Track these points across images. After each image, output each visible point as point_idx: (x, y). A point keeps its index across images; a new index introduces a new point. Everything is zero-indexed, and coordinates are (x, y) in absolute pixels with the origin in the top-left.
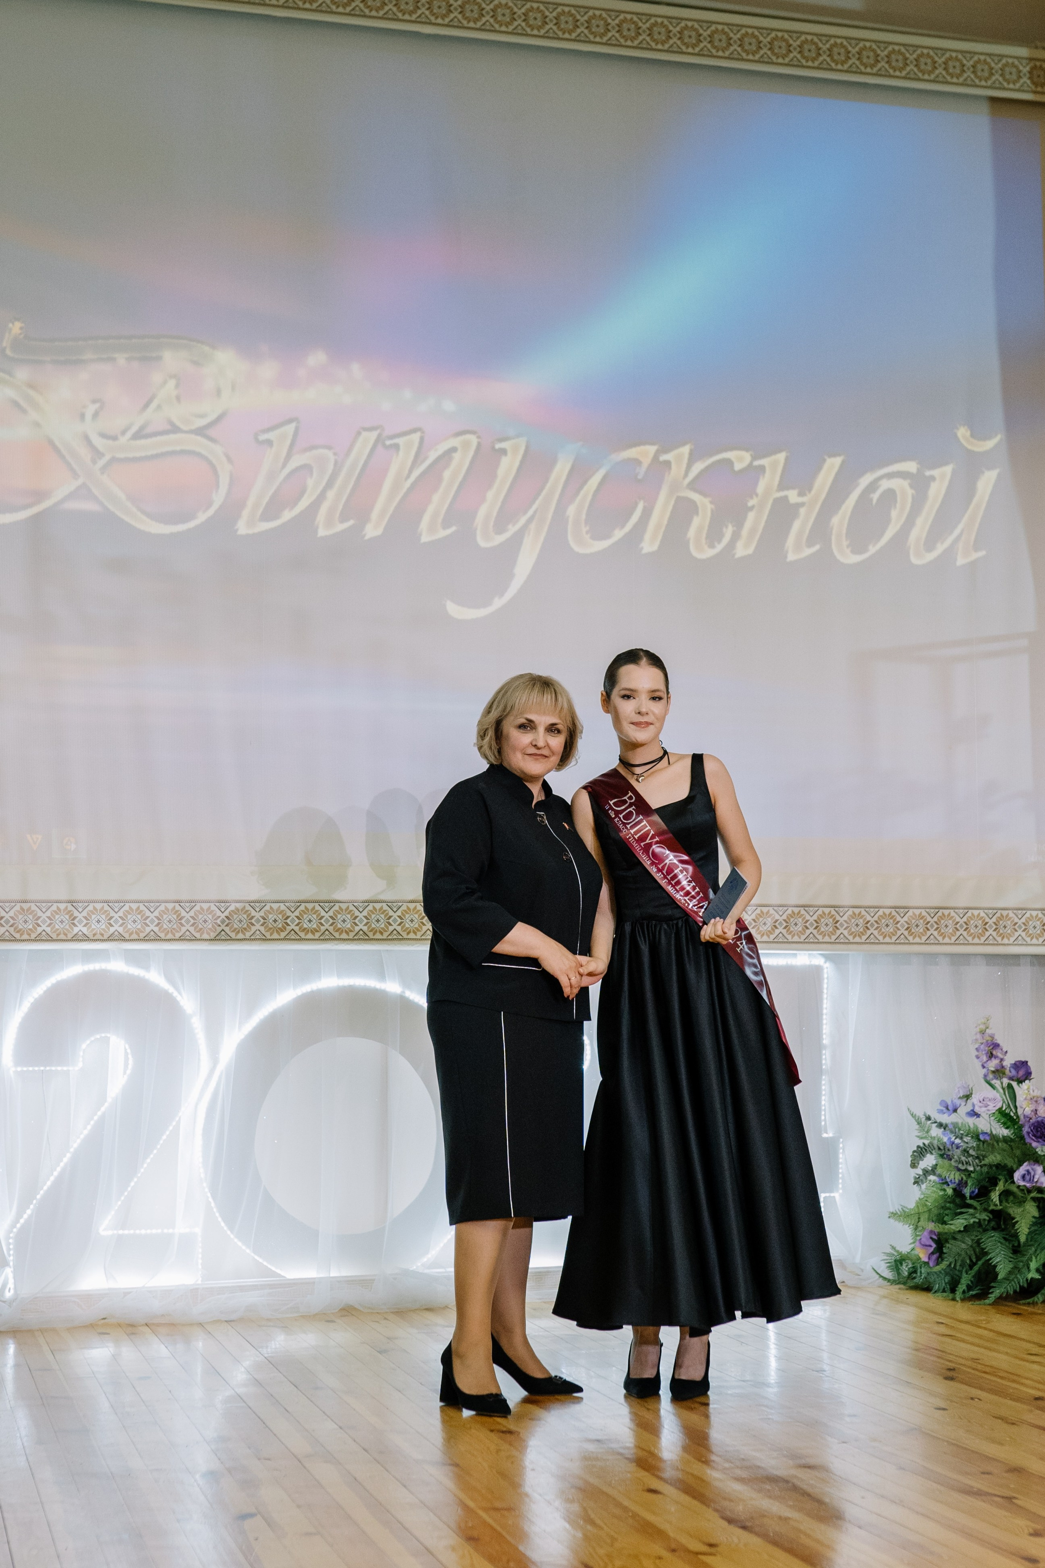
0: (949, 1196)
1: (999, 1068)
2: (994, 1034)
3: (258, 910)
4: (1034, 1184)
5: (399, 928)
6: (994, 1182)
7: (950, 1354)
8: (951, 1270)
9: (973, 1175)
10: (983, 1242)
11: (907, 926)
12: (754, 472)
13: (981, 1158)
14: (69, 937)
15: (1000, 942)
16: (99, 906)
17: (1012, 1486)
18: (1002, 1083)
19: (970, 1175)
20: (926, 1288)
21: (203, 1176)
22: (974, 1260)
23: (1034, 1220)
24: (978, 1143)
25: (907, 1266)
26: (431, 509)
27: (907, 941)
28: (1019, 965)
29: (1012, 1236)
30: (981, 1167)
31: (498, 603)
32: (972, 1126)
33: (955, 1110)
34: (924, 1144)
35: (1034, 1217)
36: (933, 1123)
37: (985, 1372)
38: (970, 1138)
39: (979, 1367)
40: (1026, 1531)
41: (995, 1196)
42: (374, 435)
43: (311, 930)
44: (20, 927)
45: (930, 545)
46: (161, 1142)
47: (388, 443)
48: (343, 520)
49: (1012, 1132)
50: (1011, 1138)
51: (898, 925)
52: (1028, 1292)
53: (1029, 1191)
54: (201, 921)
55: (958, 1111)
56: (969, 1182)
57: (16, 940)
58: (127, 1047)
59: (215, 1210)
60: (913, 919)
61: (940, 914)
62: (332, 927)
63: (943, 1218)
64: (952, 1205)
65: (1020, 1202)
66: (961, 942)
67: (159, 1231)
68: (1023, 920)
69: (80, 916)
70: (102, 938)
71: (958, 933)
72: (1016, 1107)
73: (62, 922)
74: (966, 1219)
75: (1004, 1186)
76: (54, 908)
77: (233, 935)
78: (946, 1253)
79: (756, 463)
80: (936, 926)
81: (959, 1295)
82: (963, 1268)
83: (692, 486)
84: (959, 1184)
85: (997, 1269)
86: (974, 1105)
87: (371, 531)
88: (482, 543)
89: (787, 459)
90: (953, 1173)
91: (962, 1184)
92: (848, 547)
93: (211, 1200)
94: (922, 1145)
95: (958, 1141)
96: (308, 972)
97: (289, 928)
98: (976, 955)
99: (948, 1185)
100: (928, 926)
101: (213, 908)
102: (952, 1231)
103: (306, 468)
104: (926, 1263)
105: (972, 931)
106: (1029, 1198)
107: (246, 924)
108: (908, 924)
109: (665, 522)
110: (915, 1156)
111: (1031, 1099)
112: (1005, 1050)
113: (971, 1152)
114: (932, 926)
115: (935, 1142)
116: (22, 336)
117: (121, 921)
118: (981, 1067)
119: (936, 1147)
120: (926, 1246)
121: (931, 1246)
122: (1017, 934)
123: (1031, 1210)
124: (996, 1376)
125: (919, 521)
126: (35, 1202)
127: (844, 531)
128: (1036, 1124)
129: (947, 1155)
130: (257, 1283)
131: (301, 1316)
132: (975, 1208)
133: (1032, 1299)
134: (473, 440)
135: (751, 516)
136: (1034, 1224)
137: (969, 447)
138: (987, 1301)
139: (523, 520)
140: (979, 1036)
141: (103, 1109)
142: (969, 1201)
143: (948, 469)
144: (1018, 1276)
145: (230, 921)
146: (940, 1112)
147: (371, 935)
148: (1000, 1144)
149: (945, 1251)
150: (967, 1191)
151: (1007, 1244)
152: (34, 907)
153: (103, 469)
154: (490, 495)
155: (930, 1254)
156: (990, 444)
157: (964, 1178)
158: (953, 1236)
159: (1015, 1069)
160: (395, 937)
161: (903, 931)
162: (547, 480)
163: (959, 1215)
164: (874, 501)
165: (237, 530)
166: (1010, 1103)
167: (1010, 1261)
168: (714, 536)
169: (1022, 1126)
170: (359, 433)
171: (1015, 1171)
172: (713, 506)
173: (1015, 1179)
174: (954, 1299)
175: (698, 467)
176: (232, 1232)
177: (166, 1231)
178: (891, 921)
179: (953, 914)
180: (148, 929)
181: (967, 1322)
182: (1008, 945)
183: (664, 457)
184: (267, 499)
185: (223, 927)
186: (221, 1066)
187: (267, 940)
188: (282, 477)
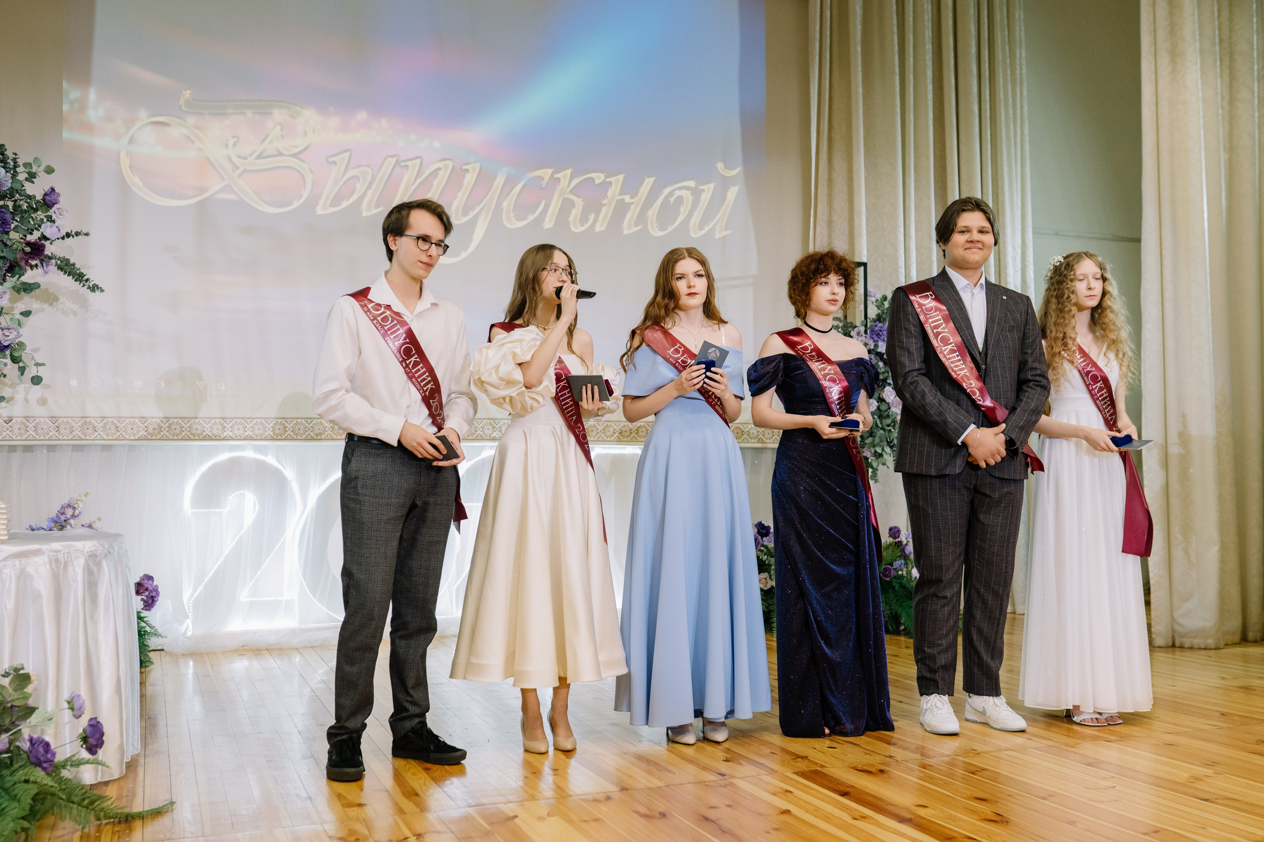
12: (606, 185)
14: (222, 437)
16: (238, 421)
21: (298, 568)
31: (463, 256)
42: (394, 160)
44: (194, 432)
45: (701, 228)
46: (275, 550)
47: (402, 164)
48: (377, 207)
54: (297, 429)
57: (191, 440)
58: (255, 498)
59: (306, 586)
67: (274, 598)
69: (228, 426)
70: (240, 438)
73: (218, 429)
76: (213, 421)
77: (315, 437)
79: (608, 180)
83: (572, 192)
89: (624, 178)
92: (657, 227)
93: (303, 581)
101: (304, 421)
103: (356, 177)
116: (191, 99)
117: (251, 429)
125: (696, 214)
126: (203, 583)
127: (655, 218)
134: (450, 163)
135: (604, 209)
137: (723, 174)
139: (478, 209)
141: (242, 532)
143: (712, 186)
145: (313, 429)
152: (201, 421)
153: (240, 175)
154: (460, 195)
156: (734, 172)
162: (491, 187)
164: (671, 202)
165: (316, 212)
170: (386, 159)
172: (583, 203)
175: (575, 181)
176: (315, 598)
177: (278, 598)
180: (267, 434)
183: (556, 176)
184: (333, 195)
185: (309, 432)
186: (309, 509)
187: (334, 439)
188: (342, 182)
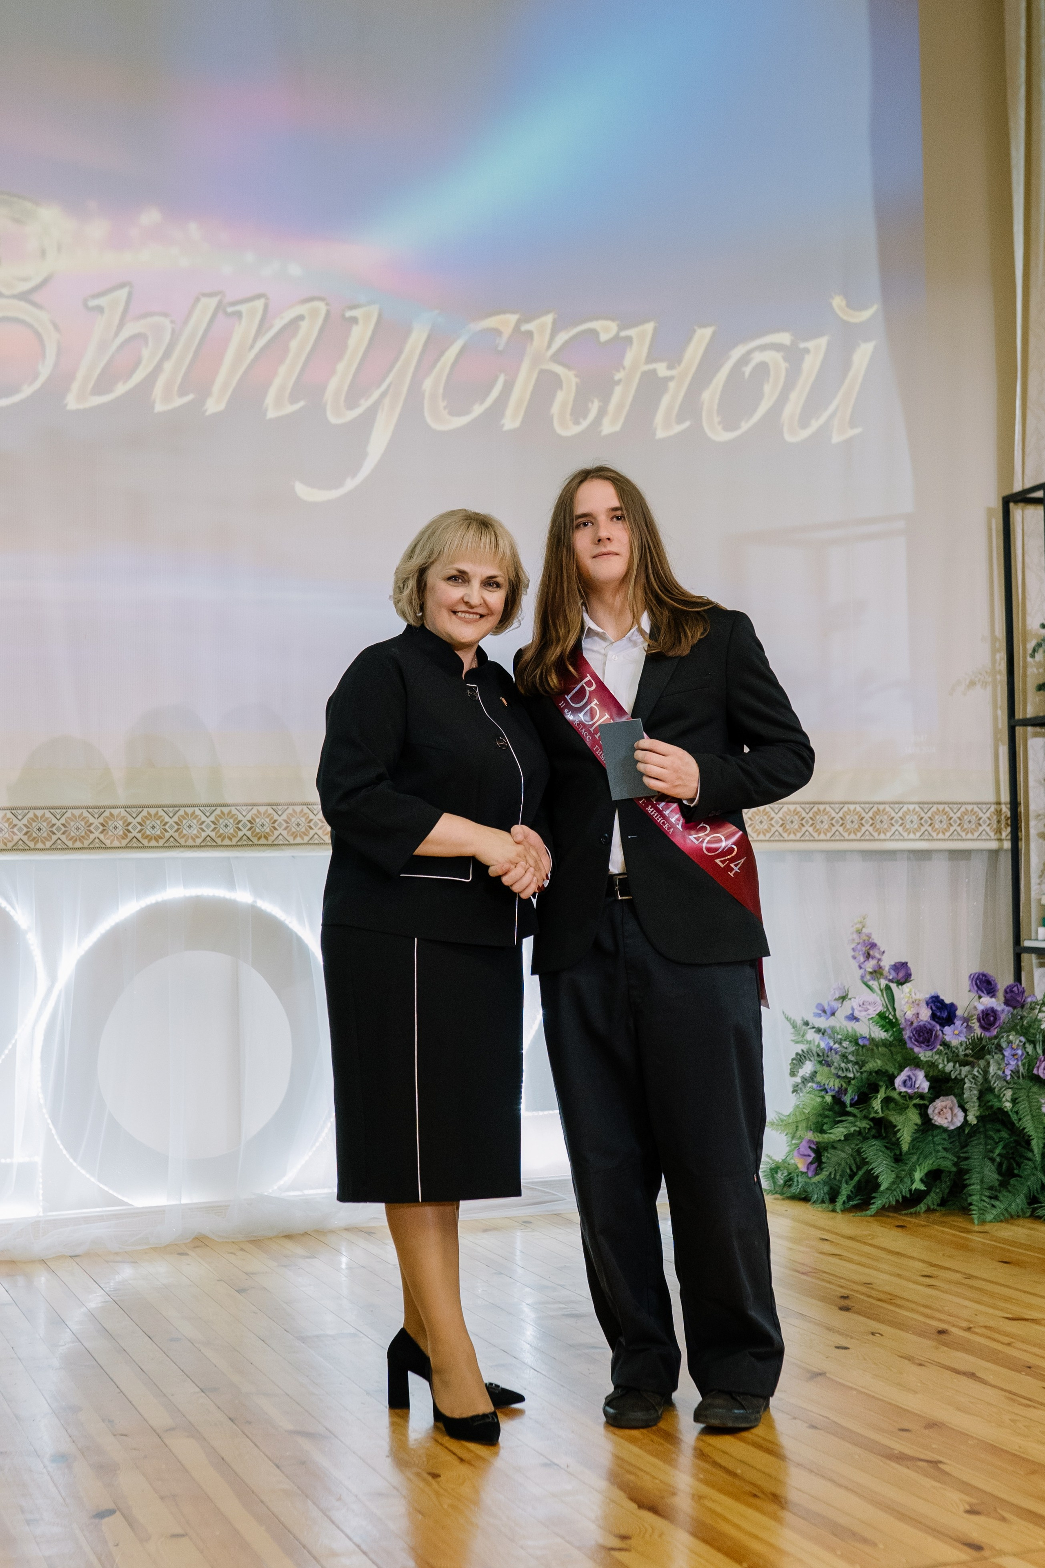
0: (828, 1104)
1: (876, 969)
2: (871, 934)
3: (96, 816)
4: (916, 1090)
5: (249, 834)
6: (874, 1089)
7: (841, 1278)
8: (830, 1179)
9: (853, 1082)
10: (864, 1151)
11: (781, 822)
12: (621, 344)
13: (860, 1063)
15: (876, 838)
17: (934, 1446)
18: (880, 985)
19: (849, 1082)
20: (804, 1198)
21: (42, 1101)
22: (855, 1170)
23: (916, 1127)
24: (857, 1048)
25: (783, 1174)
26: (277, 382)
27: (782, 839)
28: (896, 860)
29: (893, 1144)
30: (861, 1073)
31: (350, 484)
32: (850, 1030)
33: (833, 1014)
34: (803, 1051)
35: (916, 1124)
36: (811, 1028)
37: (879, 1300)
38: (848, 1043)
39: (874, 1293)
40: (962, 1508)
41: (877, 1104)
42: (213, 302)
43: (155, 837)
45: (804, 423)
47: (230, 310)
48: (182, 393)
49: (890, 1034)
50: (890, 1042)
51: (773, 822)
52: (911, 1201)
53: (911, 1097)
54: (35, 830)
55: (836, 1014)
56: (849, 1089)
59: (56, 1137)
60: (789, 815)
61: (815, 809)
62: (177, 834)
63: (823, 1125)
64: (831, 1113)
65: (901, 1109)
66: (837, 838)
68: (900, 814)
71: (834, 829)
72: (894, 1009)
74: (846, 1127)
75: (885, 1093)
77: (70, 844)
78: (824, 1163)
79: (623, 334)
80: (811, 822)
81: (839, 1205)
82: (843, 1177)
83: (556, 358)
84: (838, 1092)
85: (880, 1179)
86: (853, 1009)
87: (214, 406)
88: (333, 420)
89: (655, 329)
90: (832, 1080)
91: (842, 1091)
92: (719, 423)
93: (51, 1126)
94: (800, 1052)
95: (836, 1046)
96: (151, 882)
97: (130, 836)
98: (852, 851)
99: (827, 1092)
100: (803, 822)
101: (48, 814)
102: (832, 1140)
103: (140, 337)
104: (802, 1173)
105: (848, 827)
106: (911, 1106)
107: (84, 832)
108: (783, 820)
109: (528, 396)
110: (794, 1064)
111: (913, 1002)
112: (882, 950)
113: (851, 1058)
114: (807, 822)
115: (814, 1049)
118: (858, 968)
119: (815, 1053)
120: (805, 1155)
121: (809, 1156)
122: (893, 829)
123: (914, 1117)
124: (891, 1304)
125: (793, 396)
127: (715, 407)
128: (918, 1029)
129: (825, 1061)
130: (103, 1213)
131: (151, 1248)
132: (855, 1116)
133: (915, 1209)
134: (322, 307)
135: (618, 390)
136: (917, 1131)
137: (845, 318)
138: (869, 1213)
139: (376, 395)
140: (855, 936)
142: (849, 1109)
143: (823, 341)
144: (900, 1185)
145: (67, 829)
146: (820, 1016)
147: (219, 841)
148: (880, 1048)
149: (824, 1160)
150: (847, 1099)
151: (890, 1154)
154: (340, 367)
155: (809, 1164)
156: (866, 315)
157: (844, 1085)
158: (833, 1145)
159: (894, 970)
160: (245, 843)
161: (777, 827)
162: (401, 352)
163: (837, 1124)
164: (747, 375)
165: (66, 405)
166: (889, 1006)
167: (893, 1171)
168: (578, 411)
169: (903, 1029)
170: (198, 300)
171: (896, 1077)
172: (577, 380)
173: (896, 1085)
174: (834, 1211)
175: (562, 337)
176: (75, 1160)
177: (3, 1161)
178: (765, 817)
179: (828, 809)
181: (851, 1238)
182: (885, 840)
183: (525, 327)
184: (98, 371)
185: (59, 835)
186: (60, 985)
187: (107, 848)
188: (114, 346)
